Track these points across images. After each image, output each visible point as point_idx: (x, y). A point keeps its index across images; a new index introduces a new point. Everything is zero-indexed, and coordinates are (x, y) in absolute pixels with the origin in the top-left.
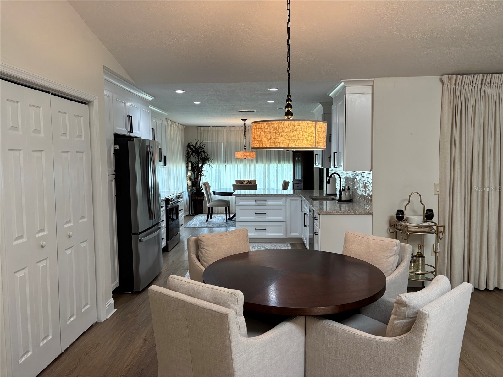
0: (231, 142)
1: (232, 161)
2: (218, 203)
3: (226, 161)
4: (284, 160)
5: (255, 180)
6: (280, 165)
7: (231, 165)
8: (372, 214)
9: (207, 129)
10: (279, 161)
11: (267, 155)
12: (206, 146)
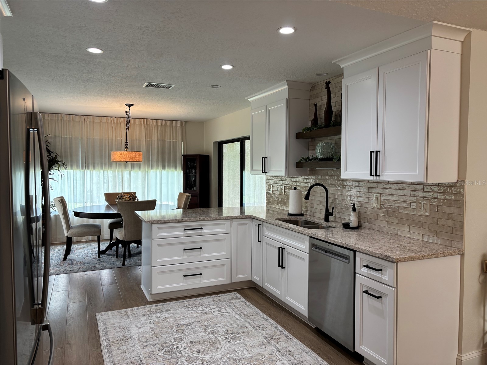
0: (94, 139)
1: (96, 166)
2: (85, 230)
3: (86, 165)
4: (169, 166)
5: (135, 193)
6: (164, 172)
7: (94, 172)
8: (462, 255)
9: (54, 117)
10: (164, 167)
11: (147, 159)
12: (52, 142)
